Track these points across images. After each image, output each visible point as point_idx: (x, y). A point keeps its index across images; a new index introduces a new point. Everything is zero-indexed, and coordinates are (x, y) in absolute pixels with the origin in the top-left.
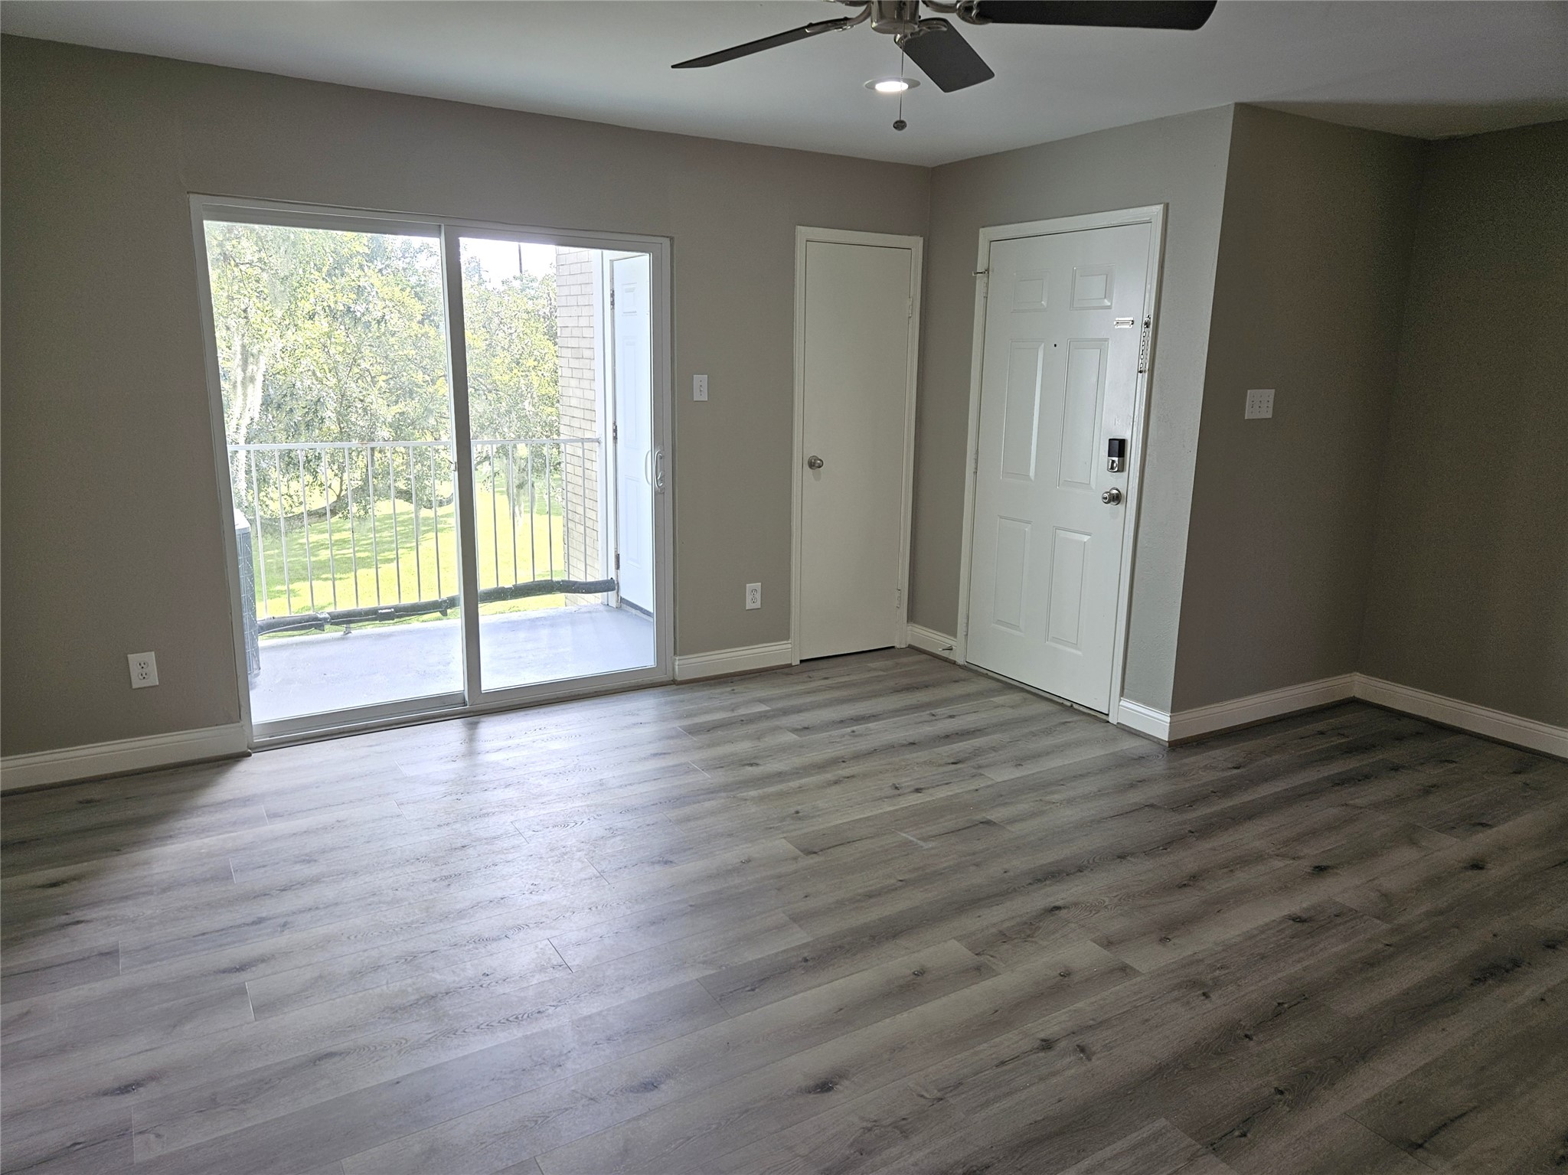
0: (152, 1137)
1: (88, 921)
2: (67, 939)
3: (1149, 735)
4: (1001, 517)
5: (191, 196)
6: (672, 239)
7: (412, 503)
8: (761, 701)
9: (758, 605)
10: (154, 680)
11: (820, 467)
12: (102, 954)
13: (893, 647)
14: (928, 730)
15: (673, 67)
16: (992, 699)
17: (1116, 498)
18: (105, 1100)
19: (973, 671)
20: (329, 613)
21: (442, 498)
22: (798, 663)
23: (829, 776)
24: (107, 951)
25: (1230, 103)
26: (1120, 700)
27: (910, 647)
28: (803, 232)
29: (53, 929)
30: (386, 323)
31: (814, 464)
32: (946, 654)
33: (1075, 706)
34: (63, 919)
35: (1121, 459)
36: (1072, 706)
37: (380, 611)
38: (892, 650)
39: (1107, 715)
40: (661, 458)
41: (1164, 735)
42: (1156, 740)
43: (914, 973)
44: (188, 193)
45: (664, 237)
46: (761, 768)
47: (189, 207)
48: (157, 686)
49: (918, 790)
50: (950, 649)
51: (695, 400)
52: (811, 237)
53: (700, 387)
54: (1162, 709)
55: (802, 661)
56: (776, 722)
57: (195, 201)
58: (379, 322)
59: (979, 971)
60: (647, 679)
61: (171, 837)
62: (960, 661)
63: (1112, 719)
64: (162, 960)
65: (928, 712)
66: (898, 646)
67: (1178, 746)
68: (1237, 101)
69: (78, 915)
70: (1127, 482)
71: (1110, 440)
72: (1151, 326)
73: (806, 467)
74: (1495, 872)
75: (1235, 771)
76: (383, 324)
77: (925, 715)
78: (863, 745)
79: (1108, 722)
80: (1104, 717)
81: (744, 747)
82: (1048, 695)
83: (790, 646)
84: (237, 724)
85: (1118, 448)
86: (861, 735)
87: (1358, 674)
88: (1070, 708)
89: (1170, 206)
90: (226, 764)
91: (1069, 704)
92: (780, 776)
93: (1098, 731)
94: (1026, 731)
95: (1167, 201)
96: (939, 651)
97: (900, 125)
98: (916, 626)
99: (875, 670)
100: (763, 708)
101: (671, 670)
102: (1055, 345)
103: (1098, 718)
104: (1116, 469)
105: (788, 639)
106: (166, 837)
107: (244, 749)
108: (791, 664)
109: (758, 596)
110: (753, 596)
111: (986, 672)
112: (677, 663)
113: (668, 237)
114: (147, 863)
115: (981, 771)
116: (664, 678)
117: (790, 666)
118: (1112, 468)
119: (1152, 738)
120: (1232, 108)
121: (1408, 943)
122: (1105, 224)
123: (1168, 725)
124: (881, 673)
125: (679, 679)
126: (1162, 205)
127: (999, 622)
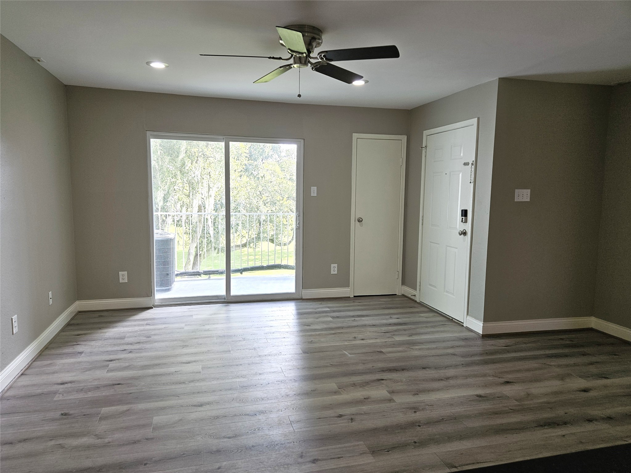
0: (61, 395)
1: (81, 345)
2: (73, 348)
3: (476, 332)
4: (431, 242)
5: (147, 131)
6: (304, 140)
7: (274, 244)
8: (329, 307)
9: (336, 272)
10: (126, 281)
11: (362, 221)
12: (79, 353)
13: (396, 295)
14: (385, 321)
15: (253, 83)
16: (420, 314)
17: (464, 233)
18: (56, 385)
19: (421, 304)
20: (203, 271)
21: (286, 243)
22: (353, 297)
23: (333, 332)
24: (80, 352)
25: (497, 78)
26: (467, 317)
27: (403, 295)
28: (355, 135)
29: (71, 345)
30: (264, 178)
31: (360, 220)
32: (413, 297)
33: (453, 319)
34: (75, 343)
35: (466, 217)
36: (452, 319)
37: (219, 271)
38: (395, 295)
39: (463, 323)
40: (299, 216)
41: (480, 332)
42: (478, 334)
43: (312, 390)
44: (146, 131)
45: (301, 139)
46: (310, 327)
47: (146, 135)
48: (126, 283)
49: (362, 340)
50: (415, 296)
51: (312, 196)
52: (358, 137)
53: (314, 191)
54: (480, 321)
55: (354, 296)
56: (328, 314)
57: (148, 133)
58: (262, 177)
59: (335, 393)
60: (292, 297)
61: (116, 327)
62: (418, 301)
63: (465, 325)
64: (92, 356)
65: (390, 316)
66: (397, 294)
67: (485, 336)
68: (500, 77)
69: (79, 343)
70: (468, 227)
71: (462, 210)
72: (474, 165)
73: (356, 221)
74: (591, 394)
75: (505, 347)
76: (263, 178)
77: (387, 317)
78: (355, 324)
79: (463, 326)
80: (462, 324)
81: (310, 320)
82: (445, 315)
83: (349, 290)
84: (150, 298)
85: (465, 213)
86: (356, 321)
87: (593, 317)
88: (451, 320)
89: (480, 118)
90: (144, 310)
91: (451, 318)
92: (315, 330)
93: (460, 328)
94: (424, 325)
95: (478, 116)
96: (410, 296)
97: (299, 96)
98: (405, 287)
99: (382, 301)
100: (328, 309)
101: (301, 295)
102: (446, 174)
103: (460, 324)
104: (464, 222)
105: (349, 287)
106: (115, 327)
107: (151, 306)
108: (350, 297)
109: (336, 269)
110: (334, 269)
111: (426, 305)
112: (303, 292)
113: (303, 139)
114: (106, 332)
115: (393, 336)
116: (299, 297)
117: (349, 297)
118: (462, 221)
119: (476, 333)
120: (498, 80)
121: (522, 410)
122: (460, 126)
123: (482, 327)
124: (383, 302)
125: (303, 298)
126: (477, 118)
127: (430, 285)
